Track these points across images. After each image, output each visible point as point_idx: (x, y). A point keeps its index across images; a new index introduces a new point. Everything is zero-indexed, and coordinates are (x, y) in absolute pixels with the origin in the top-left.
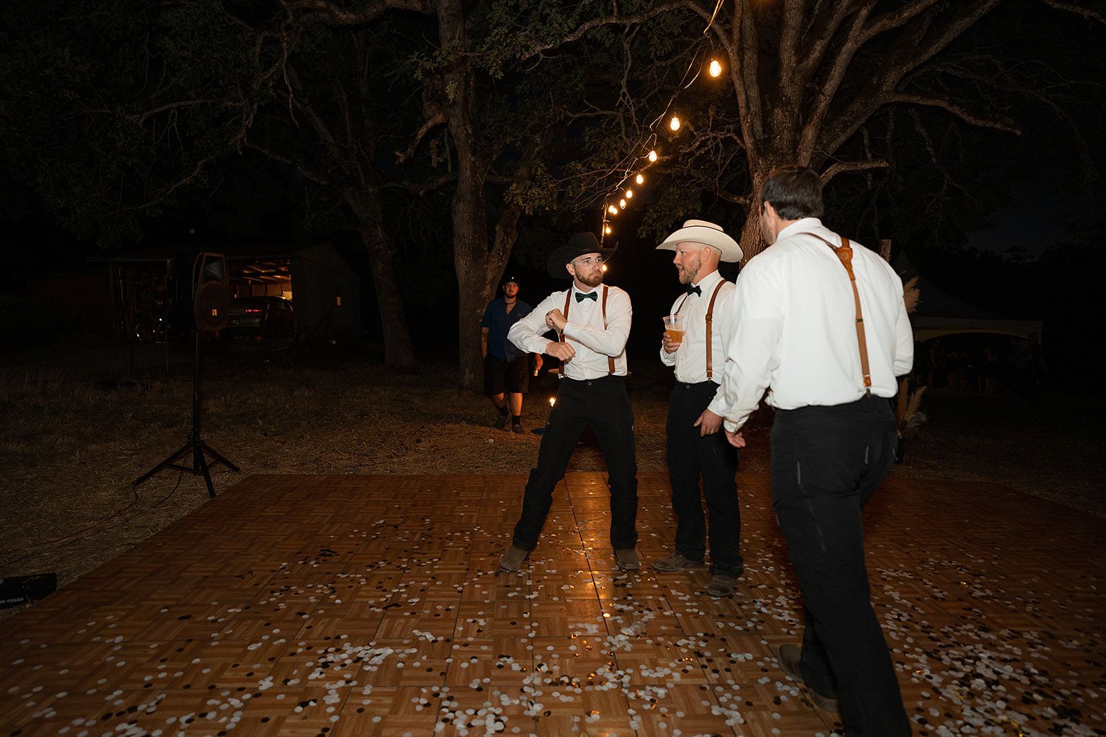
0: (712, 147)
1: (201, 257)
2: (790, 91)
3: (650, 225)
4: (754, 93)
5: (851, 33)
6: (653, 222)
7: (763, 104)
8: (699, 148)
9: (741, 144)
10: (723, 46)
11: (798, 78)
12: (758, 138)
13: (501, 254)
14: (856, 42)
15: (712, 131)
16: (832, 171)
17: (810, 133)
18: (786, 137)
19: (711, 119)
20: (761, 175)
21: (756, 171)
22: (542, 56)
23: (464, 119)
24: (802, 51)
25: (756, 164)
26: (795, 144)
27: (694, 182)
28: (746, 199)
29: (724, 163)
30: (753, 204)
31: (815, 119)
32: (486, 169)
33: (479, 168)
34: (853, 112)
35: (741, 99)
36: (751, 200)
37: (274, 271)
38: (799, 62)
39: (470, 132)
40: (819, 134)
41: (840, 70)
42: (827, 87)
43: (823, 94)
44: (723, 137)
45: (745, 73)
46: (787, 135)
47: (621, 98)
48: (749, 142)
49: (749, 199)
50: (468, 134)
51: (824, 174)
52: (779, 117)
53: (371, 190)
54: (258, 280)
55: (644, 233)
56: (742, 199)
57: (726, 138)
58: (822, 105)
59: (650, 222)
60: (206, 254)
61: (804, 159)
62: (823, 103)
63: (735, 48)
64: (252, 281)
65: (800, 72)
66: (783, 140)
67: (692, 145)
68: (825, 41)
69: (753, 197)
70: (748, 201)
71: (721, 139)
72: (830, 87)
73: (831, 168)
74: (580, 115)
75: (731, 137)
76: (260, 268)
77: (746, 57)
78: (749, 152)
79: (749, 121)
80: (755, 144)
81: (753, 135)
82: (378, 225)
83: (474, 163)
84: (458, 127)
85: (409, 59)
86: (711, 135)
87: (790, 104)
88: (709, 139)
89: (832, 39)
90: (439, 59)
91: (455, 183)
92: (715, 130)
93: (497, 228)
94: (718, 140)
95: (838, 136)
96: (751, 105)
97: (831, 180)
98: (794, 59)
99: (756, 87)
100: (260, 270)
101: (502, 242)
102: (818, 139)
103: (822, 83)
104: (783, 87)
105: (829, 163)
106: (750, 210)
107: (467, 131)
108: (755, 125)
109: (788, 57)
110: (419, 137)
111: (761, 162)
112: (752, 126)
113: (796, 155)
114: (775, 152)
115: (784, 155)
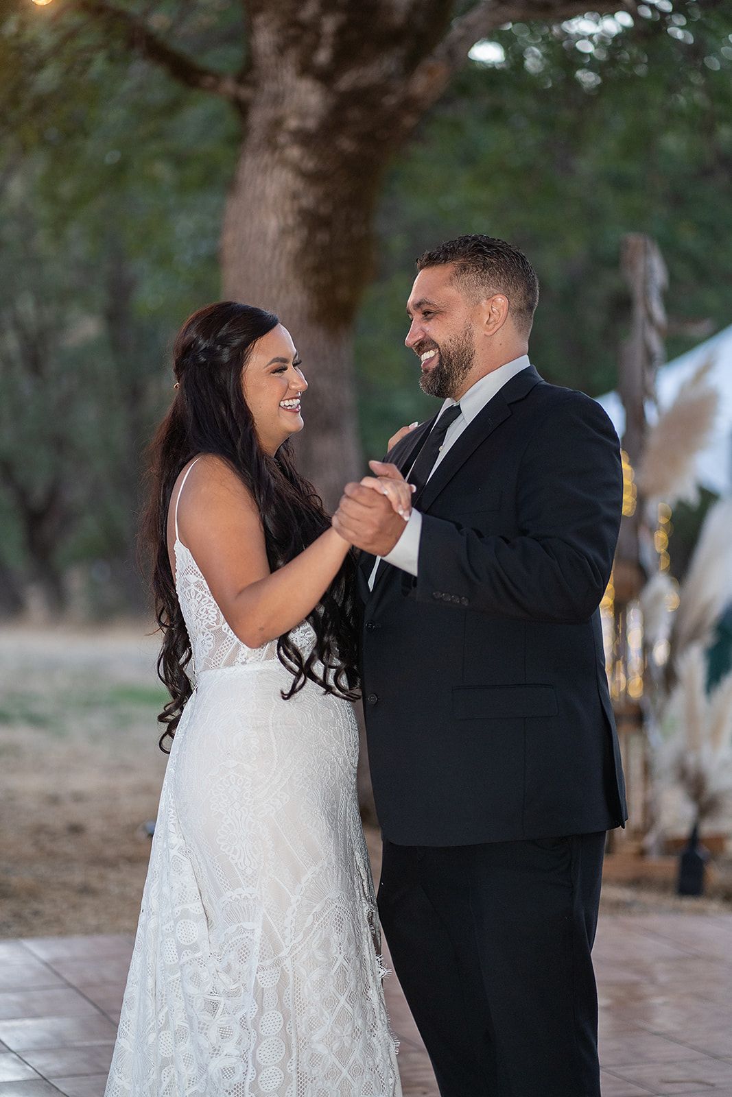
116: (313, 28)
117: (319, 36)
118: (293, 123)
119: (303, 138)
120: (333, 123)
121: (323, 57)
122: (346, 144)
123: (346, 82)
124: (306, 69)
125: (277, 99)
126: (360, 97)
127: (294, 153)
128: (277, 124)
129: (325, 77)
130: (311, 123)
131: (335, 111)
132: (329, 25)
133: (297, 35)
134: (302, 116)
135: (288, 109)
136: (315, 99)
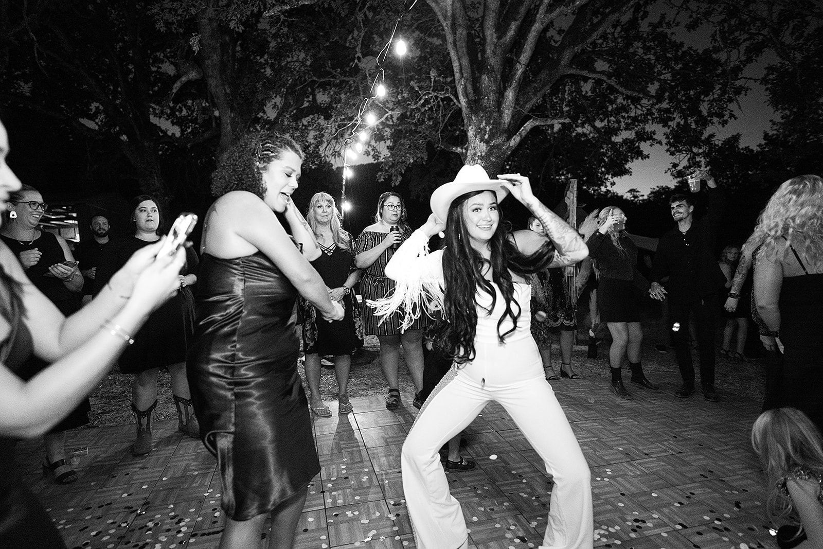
0: (434, 105)
2: (494, 61)
3: (387, 171)
4: (465, 62)
5: (538, 16)
6: (389, 169)
7: (473, 72)
8: (423, 105)
9: (457, 103)
10: (440, 22)
11: (499, 51)
12: (470, 99)
14: (542, 23)
15: (434, 91)
16: (529, 125)
17: (510, 95)
18: (491, 98)
19: (433, 80)
20: (474, 128)
21: (470, 125)
22: (282, 17)
23: (223, 80)
24: (501, 29)
25: (470, 119)
26: (499, 104)
27: (421, 136)
28: (462, 149)
29: (444, 120)
30: (469, 151)
31: (514, 84)
32: (246, 126)
33: (239, 124)
34: (541, 80)
35: (456, 65)
36: (467, 149)
37: (64, 217)
38: (499, 38)
39: (228, 91)
40: (517, 96)
41: (531, 45)
42: (522, 57)
43: (520, 63)
44: (442, 96)
45: (458, 46)
46: (492, 97)
47: (356, 61)
48: (463, 101)
49: (465, 149)
50: (226, 93)
51: (523, 128)
52: (486, 82)
53: (146, 144)
54: (49, 225)
55: (382, 177)
56: (459, 150)
57: (445, 97)
58: (519, 72)
59: (387, 168)
61: (507, 117)
62: (520, 70)
63: (449, 22)
64: (44, 226)
65: (501, 46)
66: (489, 100)
67: (418, 102)
68: (518, 23)
69: (468, 147)
70: (464, 151)
71: (441, 98)
72: (524, 58)
73: (528, 123)
74: (324, 80)
75: (449, 97)
76: (49, 215)
77: (458, 33)
78: (464, 110)
79: (463, 83)
80: (468, 102)
81: (466, 95)
82: (155, 175)
83: (233, 119)
84: (217, 87)
85: (149, 10)
86: (433, 94)
87: (494, 71)
88: (432, 97)
89: (524, 21)
90: (180, 12)
91: (218, 136)
92: (436, 90)
94: (439, 99)
95: (531, 99)
96: (463, 71)
97: (528, 133)
98: (495, 35)
99: (467, 57)
100: (49, 216)
102: (517, 100)
103: (518, 55)
104: (488, 58)
105: (527, 118)
106: (466, 157)
107: (225, 90)
108: (468, 88)
109: (490, 34)
110: (174, 91)
111: (473, 118)
112: (465, 88)
113: (500, 112)
114: (484, 110)
115: (491, 113)
116: (484, 129)
117: (485, 132)
118: (479, 154)
119: (482, 157)
120: (489, 153)
121: (486, 137)
122: (493, 158)
123: (492, 144)
124: (482, 140)
125: (474, 148)
127: (480, 161)
128: (475, 154)
129: (487, 142)
130: (483, 154)
131: (489, 151)
132: (488, 129)
133: (480, 132)
134: (481, 152)
135: (477, 150)
136: (485, 147)
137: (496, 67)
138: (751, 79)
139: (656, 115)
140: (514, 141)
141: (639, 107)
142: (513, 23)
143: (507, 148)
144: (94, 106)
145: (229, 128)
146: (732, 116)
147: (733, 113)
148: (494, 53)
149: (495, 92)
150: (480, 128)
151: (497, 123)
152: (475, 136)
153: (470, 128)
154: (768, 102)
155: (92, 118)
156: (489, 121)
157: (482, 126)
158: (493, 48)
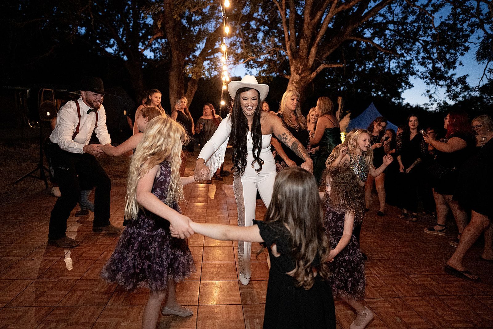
1: (42, 90)
2: (307, 32)
4: (292, 32)
5: (331, 10)
11: (311, 26)
12: (293, 51)
13: (190, 95)
14: (333, 14)
16: (322, 67)
17: (313, 50)
20: (294, 67)
21: (292, 65)
23: (174, 35)
24: (313, 15)
25: (292, 62)
26: (308, 55)
28: (288, 76)
31: (315, 45)
33: (181, 57)
34: (333, 43)
35: (286, 34)
36: (290, 77)
38: (311, 20)
41: (326, 25)
42: (320, 32)
43: (319, 34)
46: (305, 51)
48: (289, 52)
50: (175, 41)
51: (318, 68)
52: (302, 43)
58: (318, 39)
60: (44, 89)
61: (311, 62)
63: (283, 12)
65: (312, 24)
66: (303, 53)
68: (322, 12)
72: (322, 32)
78: (289, 57)
79: (290, 43)
80: (292, 53)
81: (291, 49)
83: (178, 54)
87: (307, 38)
88: (272, 50)
91: (171, 63)
92: (275, 47)
93: (189, 84)
94: (277, 51)
95: (326, 52)
96: (290, 38)
97: (321, 71)
98: (309, 18)
99: (293, 29)
101: (190, 90)
104: (305, 30)
105: (321, 63)
106: (289, 81)
108: (293, 46)
109: (307, 17)
111: (294, 61)
112: (291, 46)
113: (308, 59)
114: (300, 57)
115: (303, 59)
116: (299, 68)
117: (299, 69)
118: (295, 80)
119: (296, 82)
120: (300, 81)
121: (300, 72)
122: (302, 84)
123: (302, 75)
124: (297, 73)
125: (293, 77)
126: (303, 77)
127: (295, 84)
128: (293, 80)
129: (300, 75)
130: (297, 80)
131: (301, 79)
132: (301, 67)
133: (297, 69)
134: (296, 80)
135: (294, 79)
136: (298, 77)
137: (308, 35)
138: (472, 42)
139: (421, 60)
140: (314, 75)
141: (409, 55)
142: (319, 12)
143: (310, 78)
144: (112, 41)
145: (176, 59)
146: (461, 64)
147: (462, 62)
148: (308, 28)
149: (306, 49)
150: (297, 67)
151: (306, 65)
152: (294, 71)
153: (292, 67)
154: (475, 58)
155: (111, 46)
156: (302, 64)
157: (298, 66)
158: (307, 25)
